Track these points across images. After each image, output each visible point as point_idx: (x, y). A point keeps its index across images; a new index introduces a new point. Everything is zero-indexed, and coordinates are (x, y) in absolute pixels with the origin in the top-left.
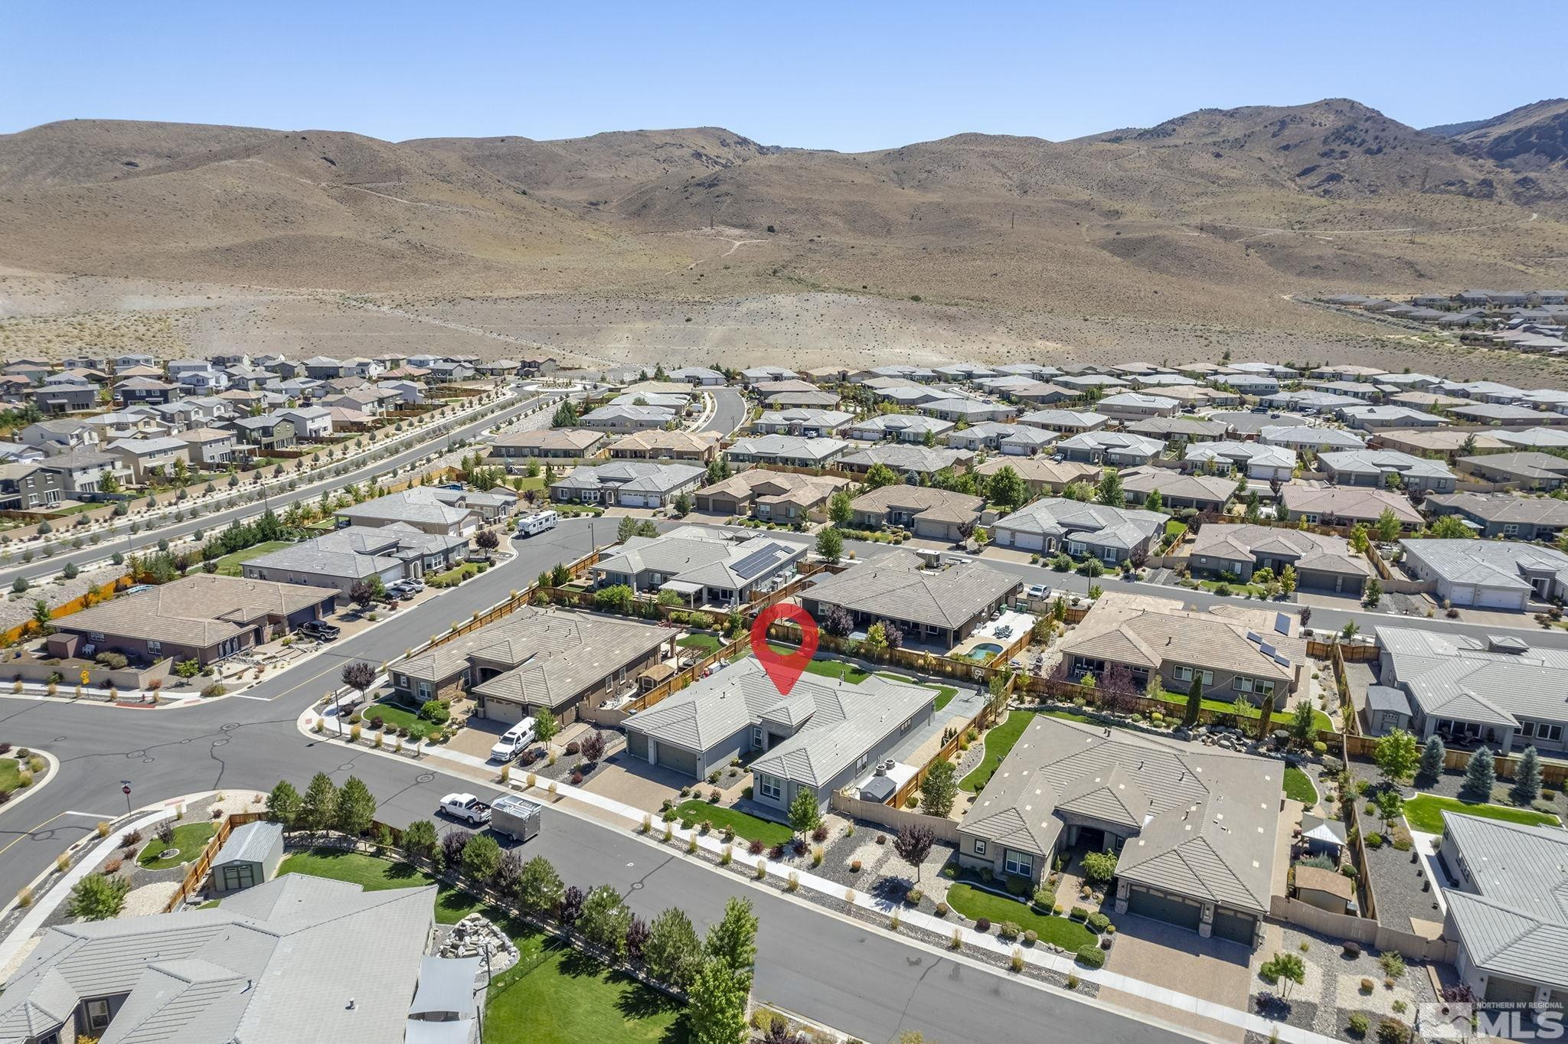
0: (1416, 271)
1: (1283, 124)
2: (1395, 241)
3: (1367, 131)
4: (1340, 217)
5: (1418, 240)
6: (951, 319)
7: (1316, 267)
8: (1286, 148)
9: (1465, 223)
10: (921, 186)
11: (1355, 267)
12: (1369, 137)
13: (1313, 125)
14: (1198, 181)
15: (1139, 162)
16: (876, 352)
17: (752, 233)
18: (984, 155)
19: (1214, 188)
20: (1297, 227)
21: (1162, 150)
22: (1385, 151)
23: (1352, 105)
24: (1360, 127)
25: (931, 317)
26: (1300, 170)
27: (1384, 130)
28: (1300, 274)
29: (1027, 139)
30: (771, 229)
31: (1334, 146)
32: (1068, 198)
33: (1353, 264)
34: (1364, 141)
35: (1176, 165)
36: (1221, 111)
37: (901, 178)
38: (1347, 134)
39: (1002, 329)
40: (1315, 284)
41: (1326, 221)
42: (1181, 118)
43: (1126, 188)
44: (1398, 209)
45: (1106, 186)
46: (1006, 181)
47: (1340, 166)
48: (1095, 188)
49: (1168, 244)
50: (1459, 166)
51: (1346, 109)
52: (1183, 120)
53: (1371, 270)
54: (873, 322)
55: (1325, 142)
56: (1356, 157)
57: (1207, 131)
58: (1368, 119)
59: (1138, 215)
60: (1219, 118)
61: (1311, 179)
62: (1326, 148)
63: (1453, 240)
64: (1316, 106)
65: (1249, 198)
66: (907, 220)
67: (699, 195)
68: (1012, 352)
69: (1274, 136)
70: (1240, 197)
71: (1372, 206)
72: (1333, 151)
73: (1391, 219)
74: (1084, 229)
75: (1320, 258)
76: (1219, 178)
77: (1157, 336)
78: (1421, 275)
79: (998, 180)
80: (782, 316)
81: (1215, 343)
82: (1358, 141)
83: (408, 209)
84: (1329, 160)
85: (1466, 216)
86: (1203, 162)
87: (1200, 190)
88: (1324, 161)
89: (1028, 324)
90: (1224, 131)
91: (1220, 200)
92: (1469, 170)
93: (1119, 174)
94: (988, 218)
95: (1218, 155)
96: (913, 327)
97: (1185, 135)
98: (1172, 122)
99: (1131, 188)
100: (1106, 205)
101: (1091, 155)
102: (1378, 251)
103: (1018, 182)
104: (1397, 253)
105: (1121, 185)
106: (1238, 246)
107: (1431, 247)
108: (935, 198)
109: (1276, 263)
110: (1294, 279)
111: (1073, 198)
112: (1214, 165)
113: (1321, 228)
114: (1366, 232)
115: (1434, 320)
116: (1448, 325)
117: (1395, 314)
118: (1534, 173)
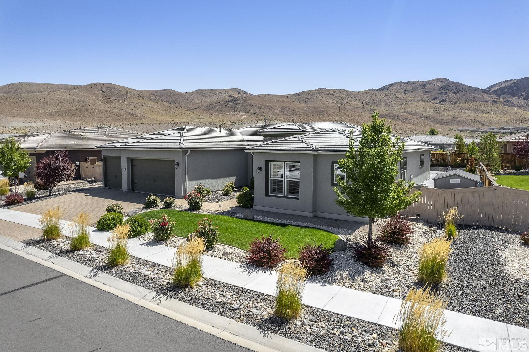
0: (481, 123)
1: (425, 85)
2: (472, 115)
3: (453, 86)
4: (451, 109)
5: (479, 115)
7: (447, 122)
8: (427, 92)
9: (493, 111)
10: (306, 102)
11: (460, 122)
12: (454, 88)
13: (434, 85)
14: (400, 100)
15: (379, 96)
17: (248, 114)
18: (327, 94)
19: (405, 103)
20: (436, 112)
21: (386, 93)
22: (459, 92)
23: (446, 80)
24: (450, 85)
26: (432, 98)
27: (458, 86)
28: (442, 124)
29: (341, 90)
30: (255, 113)
31: (443, 91)
32: (356, 106)
33: (459, 121)
34: (452, 89)
35: (391, 96)
36: (403, 82)
37: (299, 101)
38: (446, 87)
40: (449, 127)
41: (446, 110)
42: (391, 84)
44: (470, 106)
45: (369, 102)
46: (335, 101)
47: (445, 97)
48: (365, 103)
49: (394, 115)
51: (444, 81)
52: (391, 85)
53: (466, 123)
55: (439, 90)
56: (450, 95)
57: (400, 88)
58: (452, 83)
59: (381, 110)
60: (403, 84)
61: (435, 101)
62: (440, 92)
63: (491, 115)
64: (434, 80)
65: (418, 105)
66: (302, 111)
67: (231, 104)
69: (422, 88)
70: (415, 105)
71: (461, 106)
72: (443, 92)
73: (468, 109)
74: (363, 114)
75: (447, 119)
76: (407, 100)
78: (483, 125)
79: (332, 101)
82: (450, 89)
84: (441, 95)
85: (493, 109)
86: (400, 95)
87: (401, 103)
88: (440, 96)
90: (405, 88)
91: (408, 106)
92: (488, 98)
93: (372, 99)
94: (330, 109)
95: (405, 94)
97: (393, 89)
98: (388, 85)
99: (377, 103)
100: (369, 108)
101: (363, 94)
102: (466, 118)
103: (339, 102)
104: (473, 118)
105: (374, 102)
106: (418, 117)
107: (484, 117)
108: (311, 106)
109: (432, 122)
110: (440, 126)
111: (358, 106)
112: (404, 96)
113: (445, 112)
114: (461, 113)
115: (498, 132)
116: (505, 133)
117: (482, 132)
118: (509, 99)
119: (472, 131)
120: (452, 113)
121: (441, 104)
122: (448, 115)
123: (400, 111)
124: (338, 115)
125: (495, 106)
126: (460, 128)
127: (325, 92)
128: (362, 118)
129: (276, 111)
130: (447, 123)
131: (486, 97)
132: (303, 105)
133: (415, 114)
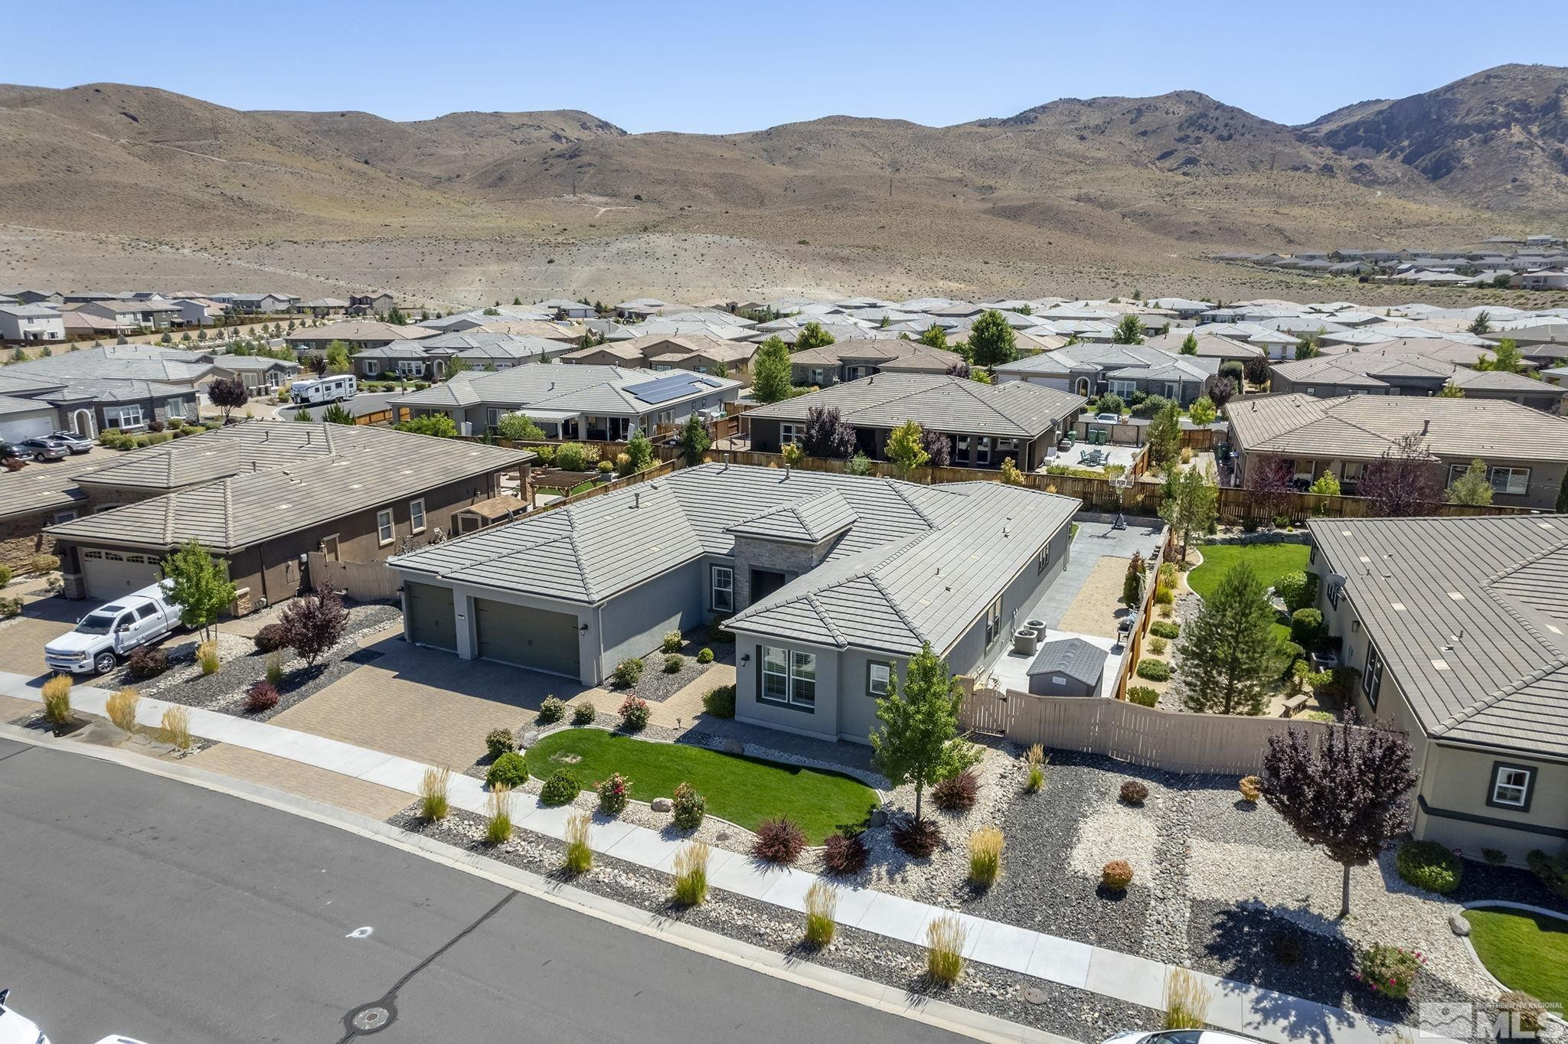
0: (1286, 237)
1: (1139, 112)
2: (1261, 212)
3: (1217, 119)
4: (1208, 190)
5: (1282, 211)
6: (845, 260)
7: (1194, 232)
8: (1144, 133)
9: (1320, 198)
10: (791, 162)
11: (1230, 233)
12: (1220, 124)
13: (1167, 113)
14: (1066, 160)
15: (1008, 145)
16: (765, 290)
17: (618, 201)
18: (853, 135)
19: (1082, 166)
20: (1168, 199)
21: (1028, 133)
22: (1235, 137)
23: (1200, 96)
24: (1211, 115)
25: (822, 257)
26: (1159, 153)
27: (1232, 118)
28: (1178, 238)
29: (895, 121)
30: (638, 197)
31: (1189, 132)
32: (940, 175)
33: (1228, 229)
34: (1215, 128)
35: (1043, 146)
36: (1079, 101)
37: (771, 157)
38: (1200, 121)
39: (899, 269)
40: (1198, 247)
41: (1194, 193)
42: (1042, 107)
43: (998, 166)
44: (1259, 184)
45: (978, 165)
46: (876, 159)
47: (1196, 151)
48: (966, 166)
49: (1050, 209)
50: (1302, 153)
51: (1195, 100)
52: (1044, 108)
53: (1245, 235)
54: (759, 262)
55: (1180, 128)
56: (1209, 143)
57: (1068, 119)
58: (1217, 108)
59: (1011, 190)
60: (1078, 107)
61: (1167, 163)
62: (1182, 134)
63: (1312, 212)
64: (1167, 97)
65: (1118, 174)
66: (781, 191)
67: (561, 166)
68: (914, 291)
69: (1132, 122)
70: (1110, 174)
71: (1236, 181)
72: (1188, 136)
73: (1253, 192)
74: (961, 201)
75: (1196, 224)
76: (1087, 158)
77: (1062, 278)
78: (1291, 241)
79: (869, 158)
80: (658, 255)
81: (1121, 285)
82: (1210, 127)
83: (226, 167)
84: (1185, 145)
85: (1320, 191)
86: (1069, 143)
87: (1070, 168)
88: (1181, 146)
89: (927, 266)
90: (1084, 119)
91: (1088, 177)
92: (1311, 156)
93: (988, 154)
94: (864, 188)
95: (1082, 138)
96: (803, 267)
97: (1048, 122)
98: (1033, 110)
99: (1002, 166)
100: (979, 181)
101: (960, 136)
102: (1248, 219)
103: (889, 161)
104: (1265, 221)
105: (991, 164)
106: (1114, 215)
107: (1296, 217)
108: (807, 173)
109: (1154, 230)
110: (1176, 243)
111: (945, 175)
112: (1079, 147)
113: (1191, 200)
114: (1234, 204)
115: (1325, 269)
116: (1340, 273)
117: (1284, 266)
118: (1367, 162)
119: (1257, 263)
120: (1211, 203)
121: (1184, 174)
122: (1197, 209)
123: (1065, 196)
124: (887, 211)
125: (1328, 183)
126: (1229, 252)
127: (848, 129)
128: (957, 222)
129: (700, 191)
130: (1195, 234)
131: (1306, 152)
132: (783, 171)
133: (1107, 205)
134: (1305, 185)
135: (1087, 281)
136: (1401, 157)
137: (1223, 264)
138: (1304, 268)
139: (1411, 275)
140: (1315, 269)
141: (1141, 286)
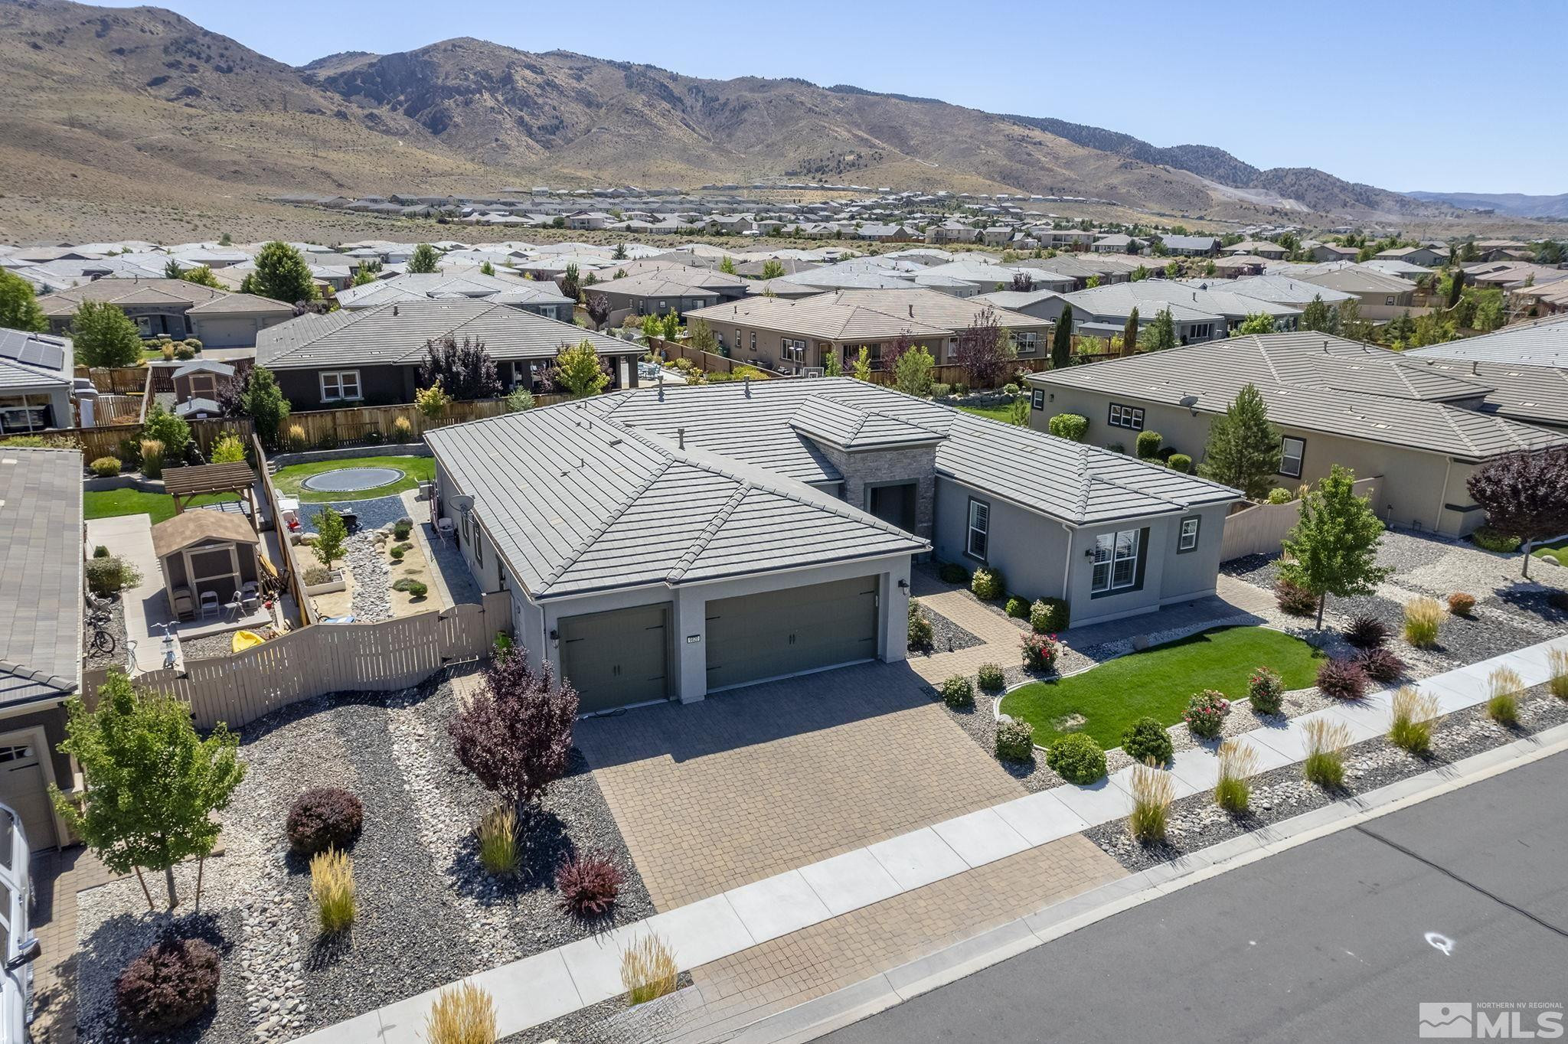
0: (336, 181)
1: (108, 27)
2: (299, 155)
3: (208, 47)
4: (230, 126)
5: (320, 154)
7: (236, 172)
8: (120, 51)
9: (351, 144)
11: (277, 174)
12: (214, 54)
13: (143, 31)
19: (50, 83)
20: (187, 133)
22: (235, 70)
23: (178, 17)
24: (200, 41)
26: (149, 79)
27: (226, 49)
28: (221, 178)
31: (178, 58)
33: (273, 170)
34: (209, 57)
38: (189, 47)
40: (250, 188)
41: (216, 128)
44: (285, 124)
47: (194, 80)
49: (36, 132)
50: (312, 96)
51: (173, 20)
53: (294, 177)
55: (165, 52)
56: (208, 73)
58: (205, 35)
60: (15, 8)
61: (163, 91)
62: (171, 58)
63: (347, 157)
64: (135, 11)
65: (108, 98)
69: (99, 35)
70: (99, 97)
71: (259, 119)
72: (178, 62)
73: (283, 132)
75: (235, 163)
76: (53, 72)
77: (122, 218)
78: (340, 186)
81: (201, 228)
82: (203, 55)
84: (179, 73)
85: (348, 137)
86: (18, 51)
87: (32, 82)
88: (174, 73)
90: (29, 25)
91: (66, 96)
92: (322, 100)
95: (35, 46)
102: (288, 160)
104: (310, 164)
106: (125, 147)
107: (338, 161)
109: (186, 165)
110: (220, 183)
112: (38, 58)
113: (215, 136)
114: (266, 145)
115: (397, 212)
116: (412, 216)
117: (357, 209)
118: (375, 111)
119: (327, 206)
120: (233, 141)
121: (187, 105)
122: (230, 145)
123: (47, 118)
125: (352, 130)
126: (290, 195)
130: (237, 175)
131: (316, 97)
133: (109, 134)
134: (333, 129)
135: (157, 223)
136: (401, 111)
137: (291, 207)
138: (377, 211)
139: (475, 217)
140: (388, 212)
141: (226, 229)
